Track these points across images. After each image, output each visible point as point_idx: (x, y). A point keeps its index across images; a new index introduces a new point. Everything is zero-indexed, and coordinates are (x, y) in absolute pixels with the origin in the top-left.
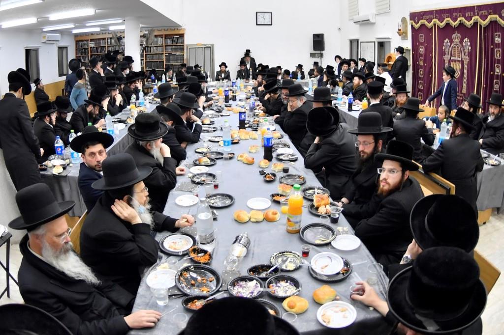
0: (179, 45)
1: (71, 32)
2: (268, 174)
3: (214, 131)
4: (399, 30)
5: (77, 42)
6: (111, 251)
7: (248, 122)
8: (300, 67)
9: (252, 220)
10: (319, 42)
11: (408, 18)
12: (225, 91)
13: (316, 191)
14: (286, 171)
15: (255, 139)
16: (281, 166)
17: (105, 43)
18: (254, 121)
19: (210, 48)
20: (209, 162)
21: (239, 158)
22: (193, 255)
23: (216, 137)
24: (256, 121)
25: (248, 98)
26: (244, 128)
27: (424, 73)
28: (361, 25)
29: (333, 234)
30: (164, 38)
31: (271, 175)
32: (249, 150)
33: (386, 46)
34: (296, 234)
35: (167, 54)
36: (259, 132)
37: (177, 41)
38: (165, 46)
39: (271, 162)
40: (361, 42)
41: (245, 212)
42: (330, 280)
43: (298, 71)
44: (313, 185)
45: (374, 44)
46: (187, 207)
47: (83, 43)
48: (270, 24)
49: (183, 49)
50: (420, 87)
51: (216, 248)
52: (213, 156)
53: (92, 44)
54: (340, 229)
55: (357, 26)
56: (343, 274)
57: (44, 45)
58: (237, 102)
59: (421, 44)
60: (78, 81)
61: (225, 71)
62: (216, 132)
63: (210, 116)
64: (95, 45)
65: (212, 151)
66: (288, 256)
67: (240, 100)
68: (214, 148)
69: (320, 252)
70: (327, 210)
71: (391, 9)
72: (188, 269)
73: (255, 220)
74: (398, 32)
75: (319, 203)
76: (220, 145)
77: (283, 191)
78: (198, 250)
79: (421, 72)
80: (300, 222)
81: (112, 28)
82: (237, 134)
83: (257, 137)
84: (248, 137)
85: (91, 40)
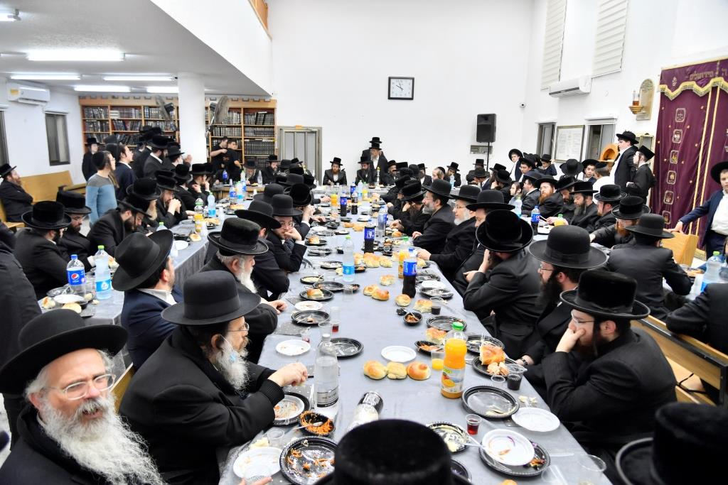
0: (268, 127)
1: (72, 89)
2: (410, 314)
3: (327, 254)
4: (635, 103)
5: (85, 108)
6: (180, 420)
7: (376, 243)
8: (454, 166)
9: (390, 376)
10: (486, 128)
11: (656, 80)
12: (341, 198)
13: (482, 341)
14: (435, 311)
15: (388, 267)
16: (428, 304)
17: (140, 114)
18: (385, 242)
19: (316, 133)
20: (322, 296)
21: (367, 292)
22: (305, 425)
23: (331, 262)
24: (389, 242)
25: (375, 210)
26: (372, 251)
27: (678, 178)
28: (561, 97)
29: (514, 404)
30: (242, 114)
31: (414, 316)
32: (380, 282)
33: (605, 134)
34: (456, 400)
35: (248, 140)
36: (394, 258)
37: (264, 120)
38: (245, 127)
39: (413, 299)
40: (559, 127)
41: (380, 364)
42: (514, 473)
43: (450, 172)
44: (477, 334)
45: (582, 129)
46: (293, 356)
47: (96, 111)
48: (410, 97)
49: (273, 133)
50: (667, 201)
51: (340, 414)
52: (328, 288)
53: (115, 115)
54: (523, 398)
55: (555, 99)
56: (535, 468)
57: (14, 105)
58: (359, 216)
59: (678, 126)
60: (97, 172)
61: (339, 171)
62: (330, 256)
63: (319, 234)
64: (121, 117)
65: (325, 280)
66: (446, 431)
67: (363, 214)
68: (329, 277)
69: (493, 429)
70: (501, 368)
71: (623, 66)
72: (300, 444)
73: (394, 377)
74: (631, 108)
75: (489, 359)
76: (337, 274)
77: (434, 339)
78: (313, 416)
79: (672, 177)
80: (462, 380)
81: (151, 90)
82: (362, 259)
83: (391, 264)
84: (377, 264)
85: (113, 107)
